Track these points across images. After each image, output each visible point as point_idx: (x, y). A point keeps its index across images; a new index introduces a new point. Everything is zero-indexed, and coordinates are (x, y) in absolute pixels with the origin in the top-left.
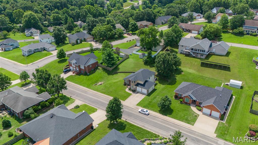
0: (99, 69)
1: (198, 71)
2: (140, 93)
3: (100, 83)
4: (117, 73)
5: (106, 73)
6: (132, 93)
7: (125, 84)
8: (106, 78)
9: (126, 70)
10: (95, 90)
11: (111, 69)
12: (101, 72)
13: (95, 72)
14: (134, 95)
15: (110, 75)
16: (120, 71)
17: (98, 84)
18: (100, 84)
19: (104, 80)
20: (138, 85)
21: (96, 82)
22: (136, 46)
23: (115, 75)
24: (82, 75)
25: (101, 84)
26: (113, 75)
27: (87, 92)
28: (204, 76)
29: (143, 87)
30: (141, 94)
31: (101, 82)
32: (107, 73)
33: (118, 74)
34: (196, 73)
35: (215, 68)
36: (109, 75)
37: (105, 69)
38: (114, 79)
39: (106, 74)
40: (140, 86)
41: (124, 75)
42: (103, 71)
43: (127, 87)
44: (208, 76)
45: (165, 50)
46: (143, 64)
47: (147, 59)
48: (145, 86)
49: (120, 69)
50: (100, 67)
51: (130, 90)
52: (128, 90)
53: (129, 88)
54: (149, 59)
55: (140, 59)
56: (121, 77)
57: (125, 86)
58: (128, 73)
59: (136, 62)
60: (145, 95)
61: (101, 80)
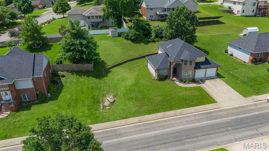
0: (63, 76)
2: (207, 80)
3: (110, 99)
4: (108, 70)
5: (90, 78)
6: (199, 85)
8: (102, 85)
10: (127, 118)
12: (77, 80)
14: (204, 86)
15: (103, 77)
17: (106, 103)
18: (112, 101)
20: (198, 66)
21: (98, 102)
23: (110, 75)
24: (32, 106)
25: (114, 101)
26: (106, 76)
27: (116, 129)
29: (208, 66)
32: (94, 77)
36: (102, 79)
38: (119, 81)
39: (93, 79)
40: (202, 66)
41: (125, 69)
42: (78, 76)
43: (173, 80)
44: (218, 34)
45: (127, 21)
46: (132, 43)
47: (136, 32)
48: (211, 63)
49: (105, 61)
50: (61, 71)
51: (185, 82)
52: (184, 84)
53: (177, 80)
54: (138, 32)
55: (114, 38)
56: (124, 73)
57: (165, 81)
58: (126, 64)
59: (117, 43)
60: (216, 78)
61: (99, 93)
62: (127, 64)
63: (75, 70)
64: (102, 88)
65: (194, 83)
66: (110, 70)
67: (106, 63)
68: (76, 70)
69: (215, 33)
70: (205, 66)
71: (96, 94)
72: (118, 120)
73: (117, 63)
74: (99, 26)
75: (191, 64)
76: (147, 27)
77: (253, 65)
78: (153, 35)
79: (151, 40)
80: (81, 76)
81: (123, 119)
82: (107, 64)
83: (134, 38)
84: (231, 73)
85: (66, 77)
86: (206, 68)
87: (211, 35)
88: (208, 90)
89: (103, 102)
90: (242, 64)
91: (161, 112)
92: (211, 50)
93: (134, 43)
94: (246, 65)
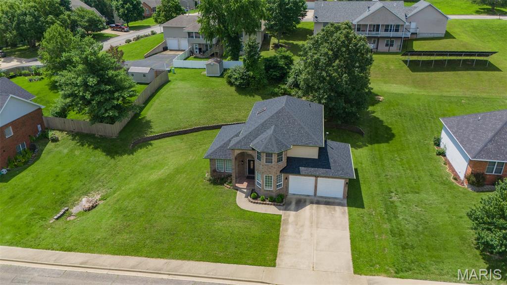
0: (55, 140)
1: (415, 84)
2: (312, 203)
3: (85, 202)
4: (145, 142)
5: (98, 152)
6: (281, 212)
7: (219, 179)
8: (104, 170)
9: (182, 125)
11: (114, 129)
12: (72, 151)
13: (38, 157)
14: (290, 216)
15: (121, 155)
16: (157, 129)
17: (75, 210)
18: (88, 205)
19: (99, 180)
20: (294, 166)
21: (63, 203)
22: (165, 49)
23: (141, 153)
25: (93, 207)
26: (131, 152)
28: (445, 94)
29: (321, 171)
30: (318, 203)
31: (86, 193)
32: (104, 151)
33: (151, 144)
34: (418, 92)
35: (454, 69)
36: (118, 158)
37: (83, 137)
38: (144, 167)
39: (100, 156)
40: (305, 168)
41: (183, 144)
42: (78, 144)
43: (237, 189)
44: (460, 94)
45: (271, 46)
46: (235, 93)
47: (248, 71)
48: (332, 165)
49: (151, 123)
50: (60, 130)
51: (255, 198)
52: (252, 202)
53: (245, 190)
54: (253, 71)
55: (211, 78)
56: (171, 154)
57: (221, 186)
58: (195, 134)
59: (204, 89)
60: (340, 204)
61: (84, 184)
62: (196, 136)
63: (83, 132)
64: (100, 176)
65: (274, 205)
66: (152, 142)
67: (150, 127)
68: (86, 132)
69: (455, 92)
70: (313, 169)
71: (76, 184)
72: (53, 250)
73: (174, 129)
74: (209, 53)
75: (269, 161)
76: (282, 63)
77: (470, 190)
78: (290, 80)
79: (280, 92)
80: (83, 146)
81: (62, 249)
82: (152, 130)
83: (241, 84)
84: (395, 199)
85: (58, 143)
86: (317, 177)
87: (440, 94)
88: (286, 230)
89: (73, 205)
90: (443, 183)
91: (141, 256)
92: (404, 133)
93: (240, 94)
94: (451, 187)
